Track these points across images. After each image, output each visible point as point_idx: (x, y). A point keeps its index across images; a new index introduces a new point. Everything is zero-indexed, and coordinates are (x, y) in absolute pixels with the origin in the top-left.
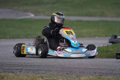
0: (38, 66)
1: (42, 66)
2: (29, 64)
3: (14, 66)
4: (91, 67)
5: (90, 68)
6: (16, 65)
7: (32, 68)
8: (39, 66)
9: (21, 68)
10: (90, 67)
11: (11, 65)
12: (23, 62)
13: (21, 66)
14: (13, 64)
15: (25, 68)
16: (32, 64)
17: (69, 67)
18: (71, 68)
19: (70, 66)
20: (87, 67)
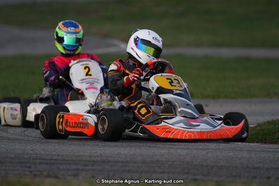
0: (122, 162)
1: (134, 163)
2: (99, 159)
3: (62, 164)
4: (261, 165)
5: (258, 168)
6: (68, 160)
8: (127, 162)
9: (79, 167)
10: (258, 165)
13: (78, 164)
14: (60, 158)
15: (88, 168)
16: (109, 159)
17: (202, 166)
18: (207, 166)
19: (205, 164)
20: (250, 166)
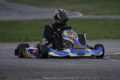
7: (65, 73)
11: (42, 70)
12: (57, 66)
